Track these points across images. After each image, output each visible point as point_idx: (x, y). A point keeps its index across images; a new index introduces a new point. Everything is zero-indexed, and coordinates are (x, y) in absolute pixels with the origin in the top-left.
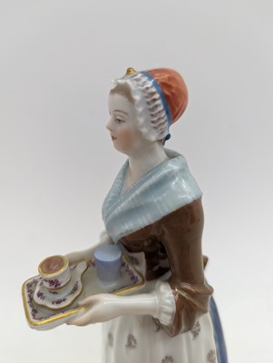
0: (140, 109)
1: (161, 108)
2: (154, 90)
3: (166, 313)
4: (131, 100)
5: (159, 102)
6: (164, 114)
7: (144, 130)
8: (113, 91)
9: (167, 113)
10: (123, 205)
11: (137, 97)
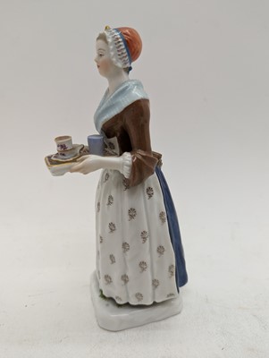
0: (111, 47)
1: (123, 47)
2: (120, 40)
3: (127, 165)
4: (107, 42)
5: (122, 43)
6: (125, 51)
7: (114, 59)
8: (98, 39)
9: (127, 51)
10: (104, 106)
11: (110, 40)
